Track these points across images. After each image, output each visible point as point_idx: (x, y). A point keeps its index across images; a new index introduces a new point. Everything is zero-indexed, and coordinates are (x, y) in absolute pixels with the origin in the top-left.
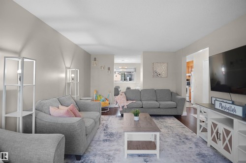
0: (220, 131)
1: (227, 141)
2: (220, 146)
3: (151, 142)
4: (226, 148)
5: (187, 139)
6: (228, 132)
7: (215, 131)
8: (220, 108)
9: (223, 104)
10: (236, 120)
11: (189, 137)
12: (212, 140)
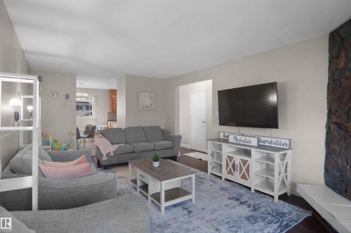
0: (237, 163)
1: (244, 170)
2: (236, 177)
3: (177, 188)
4: (244, 177)
5: (201, 178)
6: (245, 162)
7: (230, 164)
8: (235, 142)
9: (238, 137)
10: (253, 150)
11: (202, 177)
12: (228, 173)
